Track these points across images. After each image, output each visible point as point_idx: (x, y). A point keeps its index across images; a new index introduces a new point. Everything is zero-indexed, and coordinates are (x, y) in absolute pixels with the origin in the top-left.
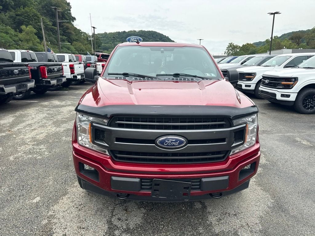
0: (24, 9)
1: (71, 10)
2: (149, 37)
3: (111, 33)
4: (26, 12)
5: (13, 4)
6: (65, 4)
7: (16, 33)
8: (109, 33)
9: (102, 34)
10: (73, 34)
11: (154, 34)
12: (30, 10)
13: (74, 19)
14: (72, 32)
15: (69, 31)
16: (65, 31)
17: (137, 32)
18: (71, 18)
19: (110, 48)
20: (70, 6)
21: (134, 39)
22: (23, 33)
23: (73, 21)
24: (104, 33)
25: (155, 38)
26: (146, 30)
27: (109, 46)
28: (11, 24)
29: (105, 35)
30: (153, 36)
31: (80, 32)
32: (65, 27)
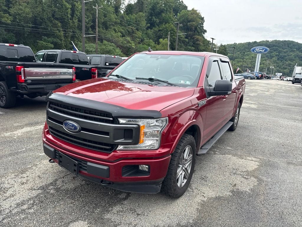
0: (165, 25)
1: (204, 24)
2: (283, 47)
3: (241, 44)
4: (166, 28)
5: (158, 22)
6: (200, 18)
7: (155, 45)
8: (239, 44)
9: (231, 45)
10: (201, 45)
11: (290, 44)
12: (169, 26)
13: (205, 31)
14: (201, 43)
15: (198, 42)
16: (195, 42)
17: (270, 41)
18: (202, 31)
19: (237, 58)
20: (203, 20)
21: (260, 49)
22: (160, 45)
23: (204, 34)
24: (234, 43)
25: (291, 48)
26: (281, 40)
27: (236, 56)
28: (154, 37)
29: (235, 46)
30: (288, 46)
31: (210, 43)
32: (196, 39)
